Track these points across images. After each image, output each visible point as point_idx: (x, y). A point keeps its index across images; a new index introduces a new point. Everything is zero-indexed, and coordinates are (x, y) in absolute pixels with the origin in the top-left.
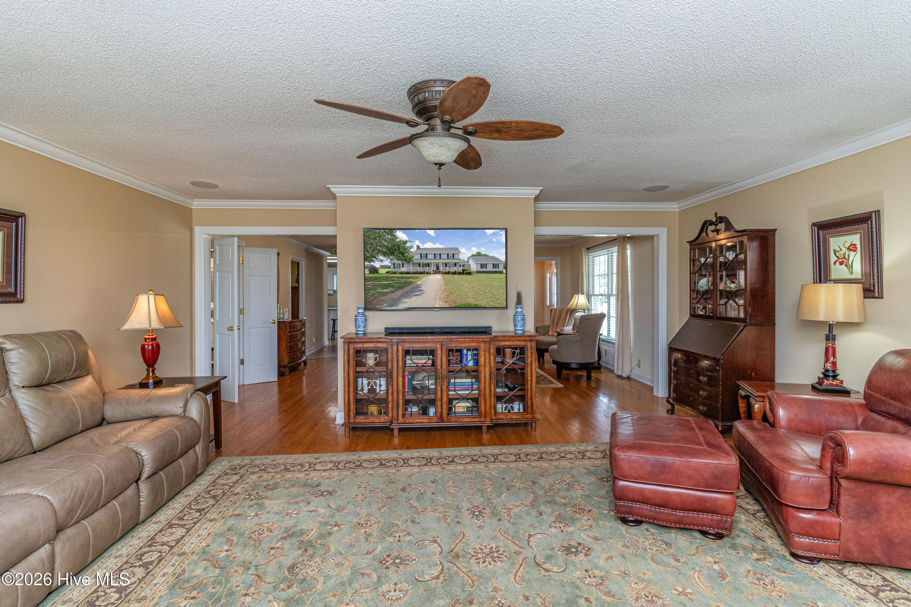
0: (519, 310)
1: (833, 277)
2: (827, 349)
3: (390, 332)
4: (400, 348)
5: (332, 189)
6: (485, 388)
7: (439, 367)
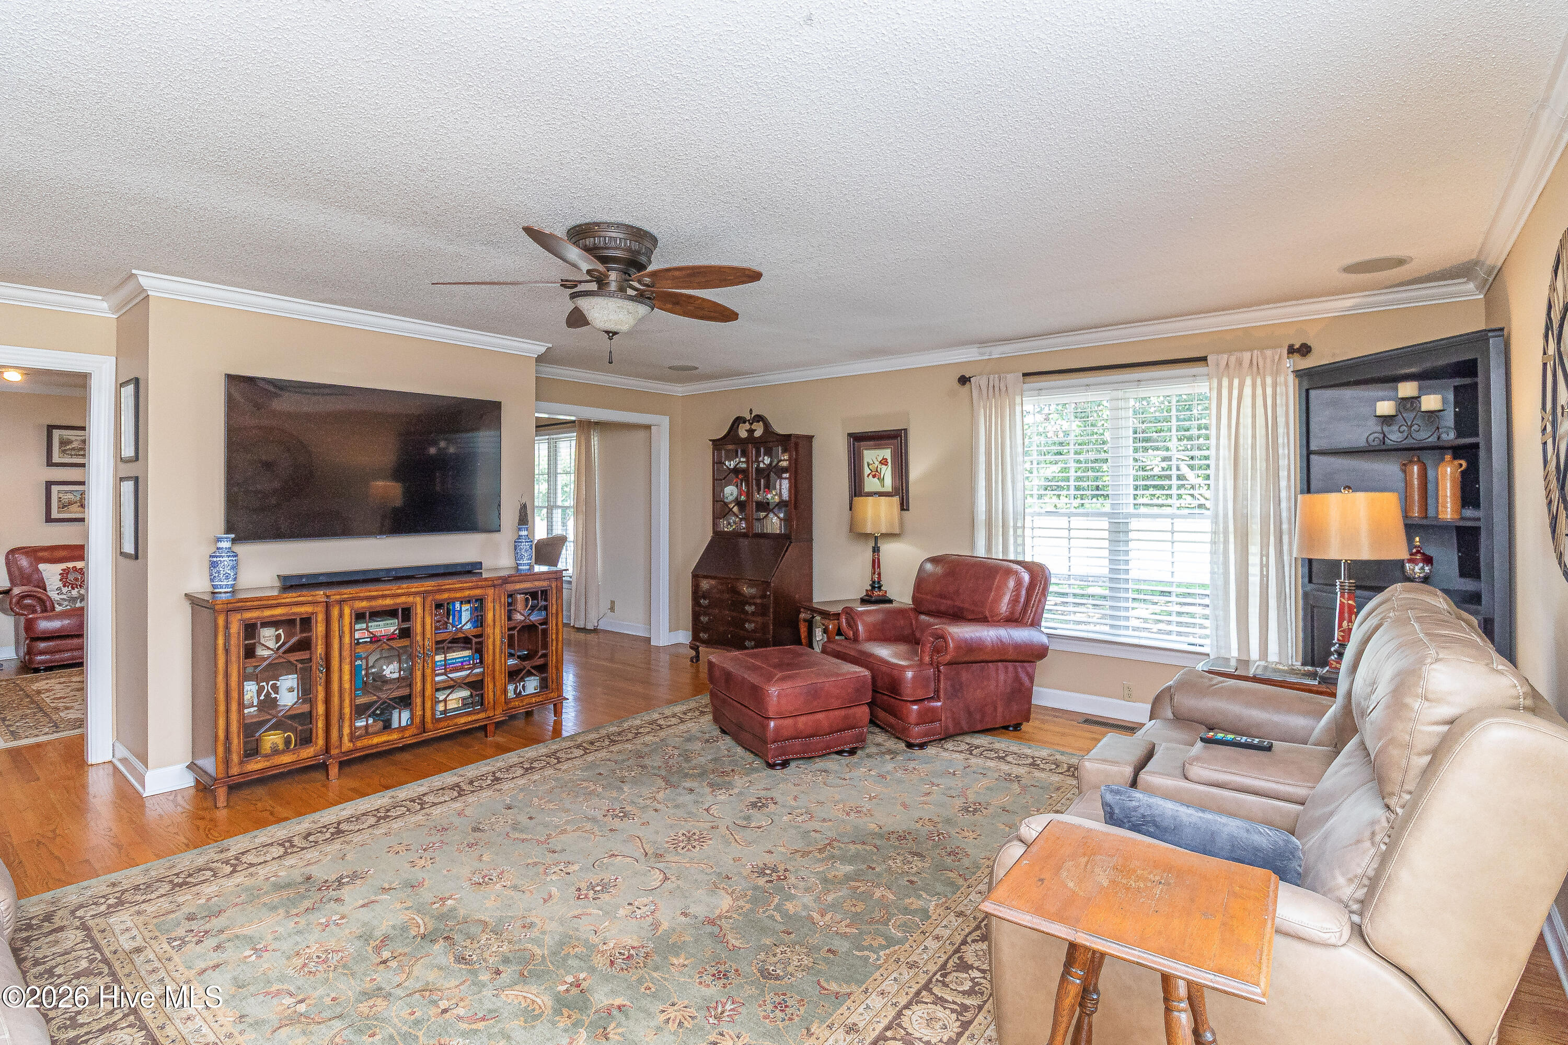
0: (524, 533)
1: (867, 490)
2: (874, 561)
3: (291, 584)
4: (347, 611)
5: (141, 279)
6: (494, 661)
7: (419, 638)
